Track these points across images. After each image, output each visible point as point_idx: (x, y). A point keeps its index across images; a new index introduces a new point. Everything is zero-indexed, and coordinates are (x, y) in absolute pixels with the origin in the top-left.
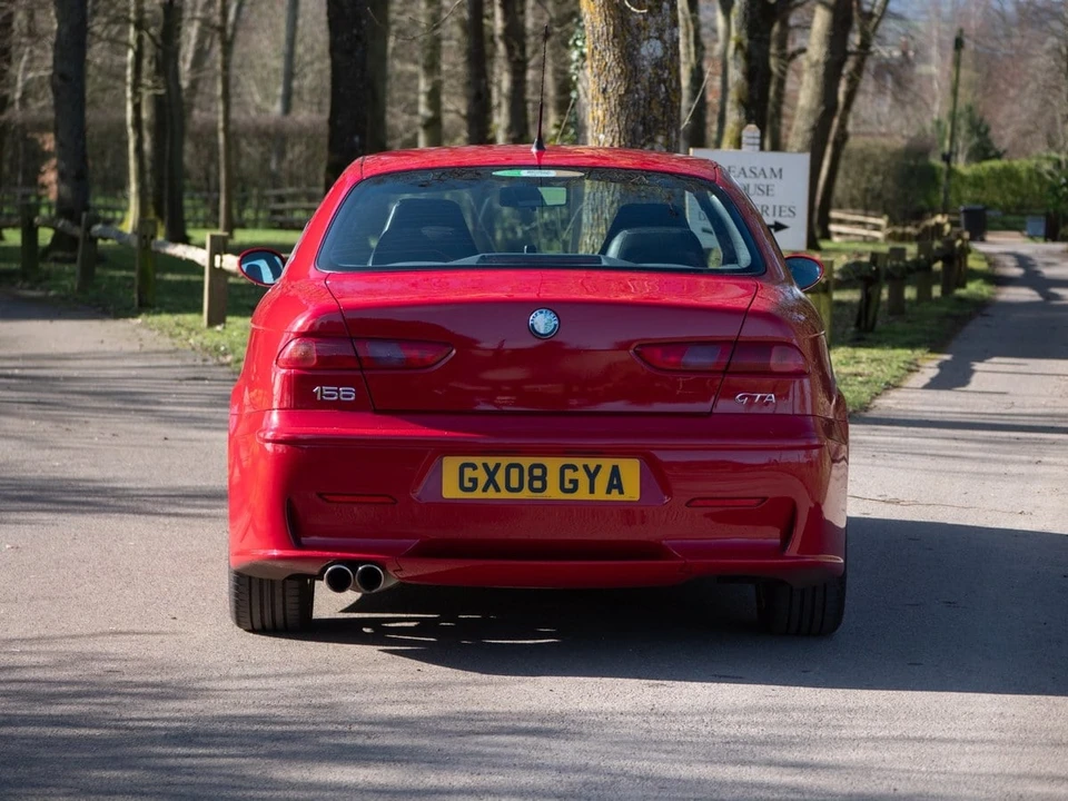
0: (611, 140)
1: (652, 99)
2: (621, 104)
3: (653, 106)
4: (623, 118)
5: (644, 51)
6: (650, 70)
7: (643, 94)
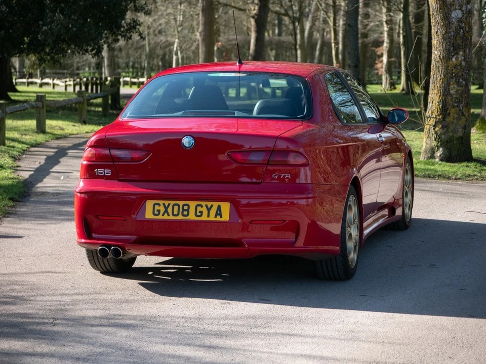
0: (439, 53)
1: (457, 36)
2: (443, 38)
3: (457, 39)
5: (453, 15)
6: (456, 23)
7: (452, 33)
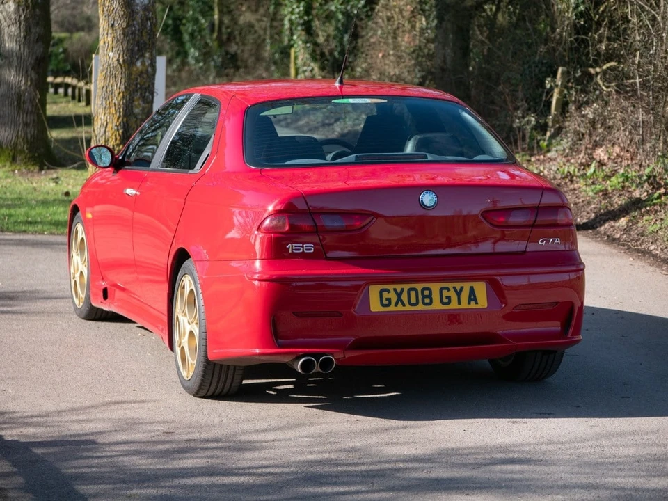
0: (117, 56)
1: (143, 30)
2: (124, 34)
3: (144, 34)
4: (125, 43)
6: (141, 12)
7: (137, 27)
